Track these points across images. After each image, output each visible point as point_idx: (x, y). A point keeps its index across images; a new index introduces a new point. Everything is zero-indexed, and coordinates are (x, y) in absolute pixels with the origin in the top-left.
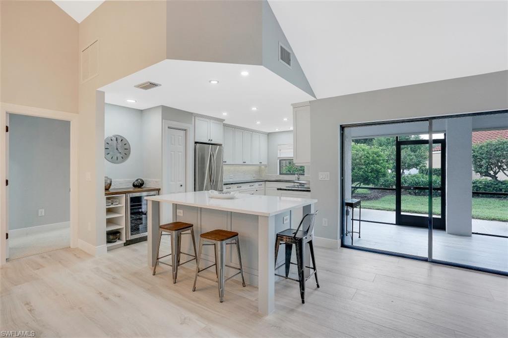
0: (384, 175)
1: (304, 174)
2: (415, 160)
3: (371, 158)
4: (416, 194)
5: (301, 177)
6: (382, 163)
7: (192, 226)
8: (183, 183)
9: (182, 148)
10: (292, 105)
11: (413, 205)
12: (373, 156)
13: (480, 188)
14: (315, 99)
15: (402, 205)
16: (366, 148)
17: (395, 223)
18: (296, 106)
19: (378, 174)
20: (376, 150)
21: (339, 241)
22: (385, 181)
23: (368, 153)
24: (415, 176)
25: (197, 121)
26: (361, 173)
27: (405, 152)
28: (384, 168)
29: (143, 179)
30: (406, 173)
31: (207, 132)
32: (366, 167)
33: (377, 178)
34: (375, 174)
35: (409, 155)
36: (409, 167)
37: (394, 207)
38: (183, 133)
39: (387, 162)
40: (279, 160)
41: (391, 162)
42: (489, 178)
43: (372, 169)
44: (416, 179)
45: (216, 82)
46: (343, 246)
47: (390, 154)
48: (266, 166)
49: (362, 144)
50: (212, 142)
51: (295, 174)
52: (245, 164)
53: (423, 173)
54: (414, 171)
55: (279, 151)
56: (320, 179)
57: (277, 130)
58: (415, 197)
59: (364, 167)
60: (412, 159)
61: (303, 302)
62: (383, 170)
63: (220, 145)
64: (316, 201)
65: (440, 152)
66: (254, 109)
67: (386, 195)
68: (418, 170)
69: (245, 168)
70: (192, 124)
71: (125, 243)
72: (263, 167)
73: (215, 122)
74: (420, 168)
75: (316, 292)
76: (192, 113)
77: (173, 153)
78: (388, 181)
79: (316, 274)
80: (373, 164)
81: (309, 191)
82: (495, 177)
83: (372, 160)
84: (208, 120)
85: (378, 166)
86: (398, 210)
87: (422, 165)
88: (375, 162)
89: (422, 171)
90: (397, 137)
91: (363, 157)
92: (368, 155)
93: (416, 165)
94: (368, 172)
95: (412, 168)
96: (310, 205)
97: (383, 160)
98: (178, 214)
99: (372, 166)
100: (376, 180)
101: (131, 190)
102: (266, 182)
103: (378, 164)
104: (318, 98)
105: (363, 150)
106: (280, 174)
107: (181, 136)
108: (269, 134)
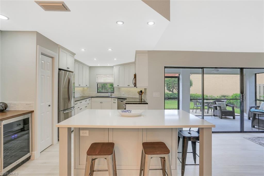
1: (114, 92)
5: (113, 94)
9: (49, 73)
13: (169, 96)
25: (60, 52)
31: (66, 62)
38: (51, 60)
42: (171, 92)
50: (69, 70)
51: (108, 92)
52: (80, 86)
55: (97, 78)
56: (154, 96)
57: (99, 65)
63: (72, 72)
69: (80, 89)
70: (57, 53)
73: (70, 54)
76: (58, 45)
77: (43, 77)
82: (172, 91)
84: (67, 53)
98: (81, 134)
102: (92, 98)
106: (98, 92)
107: (50, 63)
108: (90, 67)
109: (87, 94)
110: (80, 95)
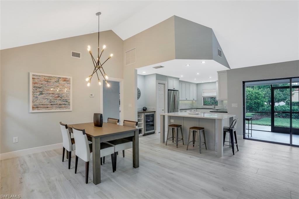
0: (263, 106)
2: (283, 97)
3: (254, 96)
4: (283, 117)
5: (216, 106)
6: (261, 99)
7: (181, 126)
8: (163, 109)
9: (163, 92)
10: (217, 72)
11: (281, 123)
12: (256, 95)
14: (229, 69)
15: (275, 123)
16: (251, 90)
17: (271, 131)
18: (219, 73)
19: (258, 105)
20: (257, 91)
21: (243, 136)
22: (263, 109)
23: (252, 93)
24: (283, 106)
25: (169, 80)
26: (248, 104)
27: (276, 92)
28: (263, 101)
29: (146, 107)
30: (276, 104)
31: (173, 85)
32: (251, 101)
33: (258, 107)
34: (256, 105)
35: (279, 94)
36: (279, 101)
37: (270, 124)
38: (163, 85)
39: (264, 98)
40: (203, 98)
41: (267, 98)
43: (255, 102)
44: (283, 108)
45: (189, 65)
46: (244, 138)
47: (266, 93)
48: (196, 101)
49: (248, 88)
51: (212, 105)
52: (187, 100)
53: (288, 104)
54: (282, 104)
55: (203, 93)
56: (232, 107)
57: (203, 82)
58: (283, 119)
59: (250, 101)
60: (281, 96)
61: (234, 154)
62: (262, 103)
63: (178, 91)
64: (235, 116)
65: (298, 91)
66: (198, 74)
67: (264, 117)
68: (285, 103)
69: (186, 102)
70: (167, 81)
71: (143, 135)
72: (194, 101)
73: (176, 79)
74: (286, 102)
75: (238, 152)
76: (167, 76)
78: (265, 109)
79: (237, 145)
80: (256, 99)
81: (227, 112)
83: (255, 97)
84: (173, 79)
85: (258, 100)
86: (272, 125)
87: (287, 100)
88: (257, 98)
89: (287, 103)
90: (272, 85)
91: (249, 96)
92: (252, 94)
93: (283, 100)
94: (252, 104)
95: (281, 102)
96: (233, 117)
97: (262, 97)
98: (171, 121)
99: (255, 100)
100: (257, 109)
101: (143, 112)
102: (197, 109)
103: (259, 99)
104: (231, 69)
105: (249, 91)
106: (204, 105)
107: (163, 87)
108: (197, 84)
109: (195, 106)
110: (190, 106)
